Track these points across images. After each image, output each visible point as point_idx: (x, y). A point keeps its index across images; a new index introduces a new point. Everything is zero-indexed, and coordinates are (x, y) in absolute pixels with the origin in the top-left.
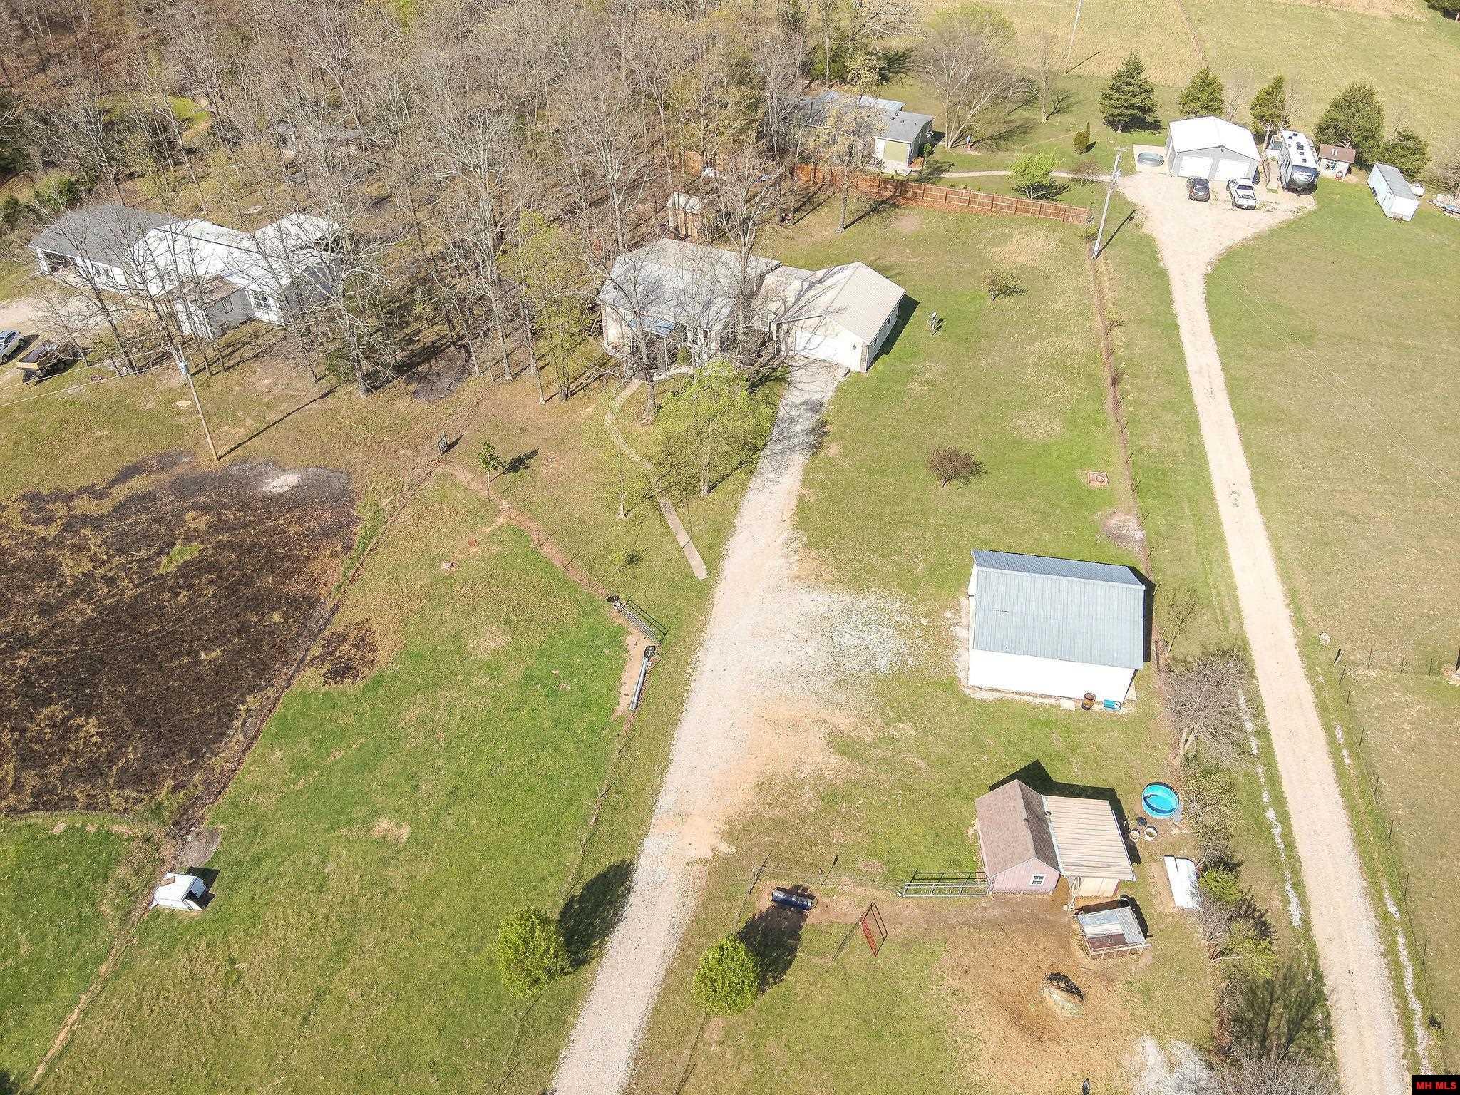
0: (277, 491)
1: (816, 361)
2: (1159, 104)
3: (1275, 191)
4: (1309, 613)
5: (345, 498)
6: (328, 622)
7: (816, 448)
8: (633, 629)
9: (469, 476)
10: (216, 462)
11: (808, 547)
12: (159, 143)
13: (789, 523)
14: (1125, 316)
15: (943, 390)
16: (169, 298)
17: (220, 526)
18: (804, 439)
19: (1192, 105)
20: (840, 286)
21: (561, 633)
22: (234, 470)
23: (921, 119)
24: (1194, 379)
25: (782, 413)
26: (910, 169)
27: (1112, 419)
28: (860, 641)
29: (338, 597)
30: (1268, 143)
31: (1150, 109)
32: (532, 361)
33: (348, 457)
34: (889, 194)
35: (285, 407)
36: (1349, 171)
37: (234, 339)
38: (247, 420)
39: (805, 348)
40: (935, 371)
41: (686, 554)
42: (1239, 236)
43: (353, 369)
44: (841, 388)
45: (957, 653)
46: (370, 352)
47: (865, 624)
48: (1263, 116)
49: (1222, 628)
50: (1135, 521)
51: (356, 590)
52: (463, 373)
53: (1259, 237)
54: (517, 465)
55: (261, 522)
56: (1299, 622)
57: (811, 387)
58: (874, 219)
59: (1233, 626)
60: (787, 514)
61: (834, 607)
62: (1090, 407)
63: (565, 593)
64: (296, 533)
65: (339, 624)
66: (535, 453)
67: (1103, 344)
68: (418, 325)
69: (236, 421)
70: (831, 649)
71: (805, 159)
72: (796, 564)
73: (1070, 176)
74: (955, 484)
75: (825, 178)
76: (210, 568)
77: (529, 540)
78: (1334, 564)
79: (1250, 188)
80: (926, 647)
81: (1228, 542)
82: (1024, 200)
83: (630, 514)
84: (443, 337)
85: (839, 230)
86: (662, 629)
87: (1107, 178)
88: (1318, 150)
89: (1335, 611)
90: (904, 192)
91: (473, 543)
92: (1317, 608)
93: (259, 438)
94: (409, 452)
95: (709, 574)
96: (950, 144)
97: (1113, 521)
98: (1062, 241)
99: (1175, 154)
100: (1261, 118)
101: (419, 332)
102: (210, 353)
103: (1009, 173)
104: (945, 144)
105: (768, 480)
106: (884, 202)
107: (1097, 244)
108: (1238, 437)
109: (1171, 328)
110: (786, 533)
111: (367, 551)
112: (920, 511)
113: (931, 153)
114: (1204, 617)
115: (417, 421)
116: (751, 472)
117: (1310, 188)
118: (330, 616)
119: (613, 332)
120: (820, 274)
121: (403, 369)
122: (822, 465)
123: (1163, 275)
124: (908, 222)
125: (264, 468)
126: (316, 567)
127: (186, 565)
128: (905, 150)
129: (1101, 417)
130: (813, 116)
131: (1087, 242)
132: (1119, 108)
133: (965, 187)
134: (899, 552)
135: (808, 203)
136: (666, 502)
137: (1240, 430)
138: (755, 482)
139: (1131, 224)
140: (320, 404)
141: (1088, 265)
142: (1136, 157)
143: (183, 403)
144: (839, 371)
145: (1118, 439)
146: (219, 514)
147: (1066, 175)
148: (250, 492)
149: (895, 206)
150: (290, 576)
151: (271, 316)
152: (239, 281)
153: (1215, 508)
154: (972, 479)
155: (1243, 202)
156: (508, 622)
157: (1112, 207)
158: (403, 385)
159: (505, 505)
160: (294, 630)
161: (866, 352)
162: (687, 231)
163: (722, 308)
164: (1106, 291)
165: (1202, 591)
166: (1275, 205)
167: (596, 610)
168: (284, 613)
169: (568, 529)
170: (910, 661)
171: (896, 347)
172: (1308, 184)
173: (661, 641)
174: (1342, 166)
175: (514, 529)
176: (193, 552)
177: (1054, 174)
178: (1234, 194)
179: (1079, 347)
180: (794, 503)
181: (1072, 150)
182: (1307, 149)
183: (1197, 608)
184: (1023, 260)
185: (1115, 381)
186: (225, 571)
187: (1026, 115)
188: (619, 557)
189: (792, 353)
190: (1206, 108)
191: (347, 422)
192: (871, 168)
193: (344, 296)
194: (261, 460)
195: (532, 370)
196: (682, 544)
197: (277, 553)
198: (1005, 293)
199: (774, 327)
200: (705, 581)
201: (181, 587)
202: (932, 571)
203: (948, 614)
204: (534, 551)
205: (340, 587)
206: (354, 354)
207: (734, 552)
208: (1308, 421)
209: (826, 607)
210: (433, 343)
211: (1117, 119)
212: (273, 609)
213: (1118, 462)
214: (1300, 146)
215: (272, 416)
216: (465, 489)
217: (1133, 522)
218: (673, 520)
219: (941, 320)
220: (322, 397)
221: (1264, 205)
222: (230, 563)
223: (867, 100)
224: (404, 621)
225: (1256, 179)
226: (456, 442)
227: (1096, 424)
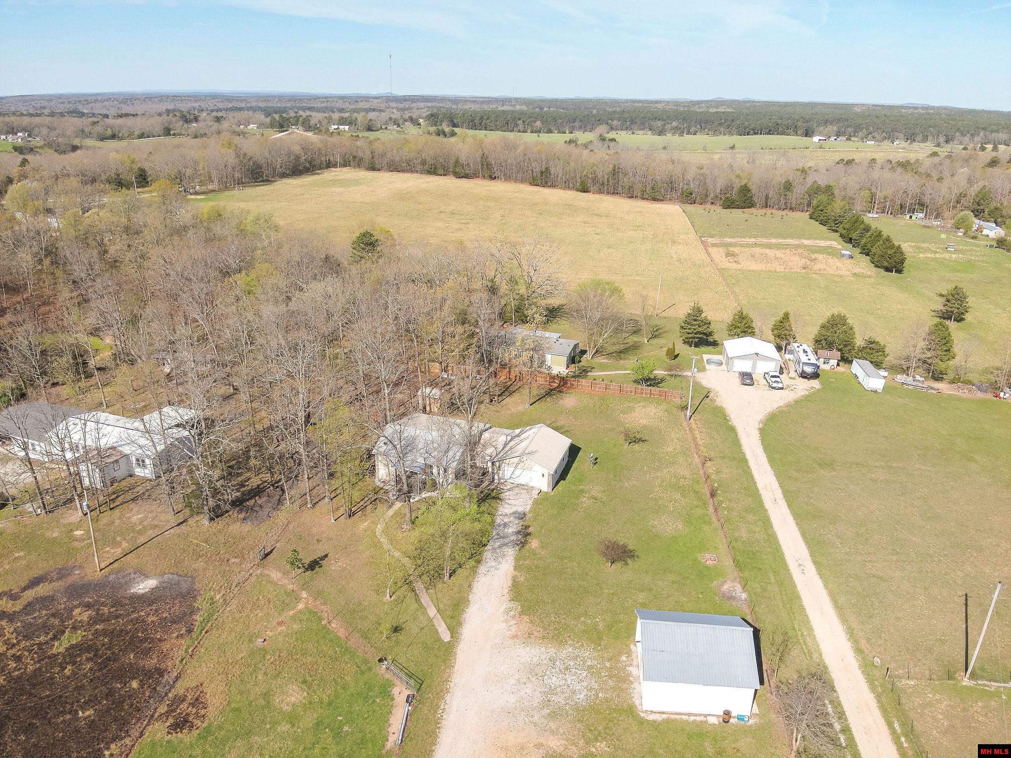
0: (142, 591)
1: (518, 485)
2: (715, 331)
3: (794, 379)
4: (863, 644)
5: (190, 595)
6: (172, 687)
7: (523, 544)
8: (397, 682)
9: (279, 575)
10: (98, 573)
11: (522, 613)
12: (77, 364)
13: (507, 597)
14: (713, 454)
15: (604, 503)
16: (76, 462)
17: (99, 618)
18: (514, 538)
19: (735, 331)
20: (530, 440)
21: (344, 688)
22: (112, 578)
23: (572, 343)
24: (762, 492)
25: (498, 520)
26: (567, 371)
27: (714, 519)
28: (563, 682)
29: (181, 667)
30: (785, 351)
31: (710, 334)
32: (327, 494)
33: (194, 566)
34: (556, 385)
35: (151, 533)
36: (838, 365)
37: (118, 488)
38: (123, 542)
39: (511, 477)
40: (596, 490)
41: (435, 623)
42: (775, 406)
43: (203, 504)
44: (536, 502)
45: (632, 686)
46: (216, 492)
47: (567, 669)
48: (780, 335)
49: (809, 658)
50: (739, 586)
51: (194, 662)
52: (278, 505)
53: (788, 405)
54: (314, 565)
55: (128, 615)
56: (858, 651)
57: (517, 503)
58: (548, 399)
59: (815, 656)
60: (506, 591)
61: (543, 657)
62: (699, 511)
63: (346, 658)
64: (152, 622)
65: (180, 689)
66: (326, 556)
67: (702, 472)
68: (248, 474)
69: (115, 544)
70: (543, 689)
71: (503, 366)
72: (514, 626)
73: (666, 373)
74: (618, 565)
75: (516, 376)
76: (88, 649)
77: (320, 619)
78: (874, 610)
79: (778, 377)
80: (611, 683)
81: (802, 598)
82: (640, 386)
83: (394, 596)
84: (265, 482)
85: (527, 406)
86: (419, 681)
87: (689, 374)
88: (816, 354)
89: (881, 642)
90: (565, 383)
91: (280, 624)
92: (868, 640)
93: (131, 555)
94: (237, 560)
95: (452, 637)
96: (591, 357)
97: (726, 587)
98: (666, 411)
99: (729, 360)
100: (779, 336)
101: (249, 479)
102: (101, 498)
103: (629, 372)
104: (587, 357)
105: (492, 567)
106: (554, 390)
107: (689, 411)
108: (797, 529)
109: (743, 461)
110: (505, 604)
111: (203, 632)
112: (597, 584)
113: (580, 361)
114: (795, 652)
115: (244, 539)
116: (479, 562)
117: (815, 376)
118: (174, 682)
119: (383, 472)
120: (517, 431)
121: (237, 503)
122: (527, 555)
123: (733, 429)
124: (569, 401)
125: (133, 576)
126: (165, 646)
127: (72, 647)
128: (564, 360)
129: (707, 519)
130: (507, 342)
131: (682, 410)
132: (691, 333)
133: (603, 380)
134: (586, 614)
135: (507, 391)
136: (419, 586)
137: (797, 524)
138: (482, 569)
139: (707, 400)
140: (177, 530)
141: (685, 424)
142: (705, 362)
143: (78, 533)
144: (534, 491)
145: (720, 532)
146: (99, 609)
147: (663, 372)
148: (121, 593)
149: (561, 392)
150: (147, 653)
151: (146, 472)
152: (127, 450)
153: (790, 576)
154: (629, 561)
155: (775, 385)
156: (305, 682)
157: (694, 390)
158: (236, 515)
159: (304, 594)
160: (147, 694)
161: (551, 479)
162: (430, 409)
163: (456, 452)
164: (698, 439)
165: (791, 633)
166: (795, 387)
167: (370, 669)
168: (141, 681)
169: (349, 610)
170: (600, 695)
171: (570, 476)
172: (814, 373)
173: (419, 689)
174: (834, 362)
175: (310, 612)
176: (77, 638)
177: (655, 372)
178: (769, 381)
179: (687, 473)
180: (510, 583)
181: (665, 358)
182: (809, 353)
183: (790, 646)
184: (644, 422)
185: (713, 495)
186: (100, 651)
187: (635, 339)
188: (385, 628)
189: (502, 481)
190: (744, 332)
191: (195, 541)
192: (543, 370)
193: (202, 455)
194: (131, 570)
195: (326, 500)
196: (432, 615)
197: (138, 636)
198: (635, 441)
199: (490, 464)
200: (449, 642)
201: (67, 663)
202: (609, 627)
203: (624, 658)
204: (325, 627)
205: (182, 660)
206: (204, 494)
207: (469, 620)
208: (840, 517)
209: (538, 658)
210: (258, 486)
211: (690, 340)
212: (133, 678)
213: (723, 547)
214: (805, 352)
215: (142, 540)
216: (276, 584)
217: (738, 588)
218: (425, 599)
219: (596, 459)
220: (178, 525)
221: (788, 386)
222: (103, 645)
223: (539, 333)
224: (229, 684)
225: (781, 372)
226: (271, 552)
227: (705, 522)
